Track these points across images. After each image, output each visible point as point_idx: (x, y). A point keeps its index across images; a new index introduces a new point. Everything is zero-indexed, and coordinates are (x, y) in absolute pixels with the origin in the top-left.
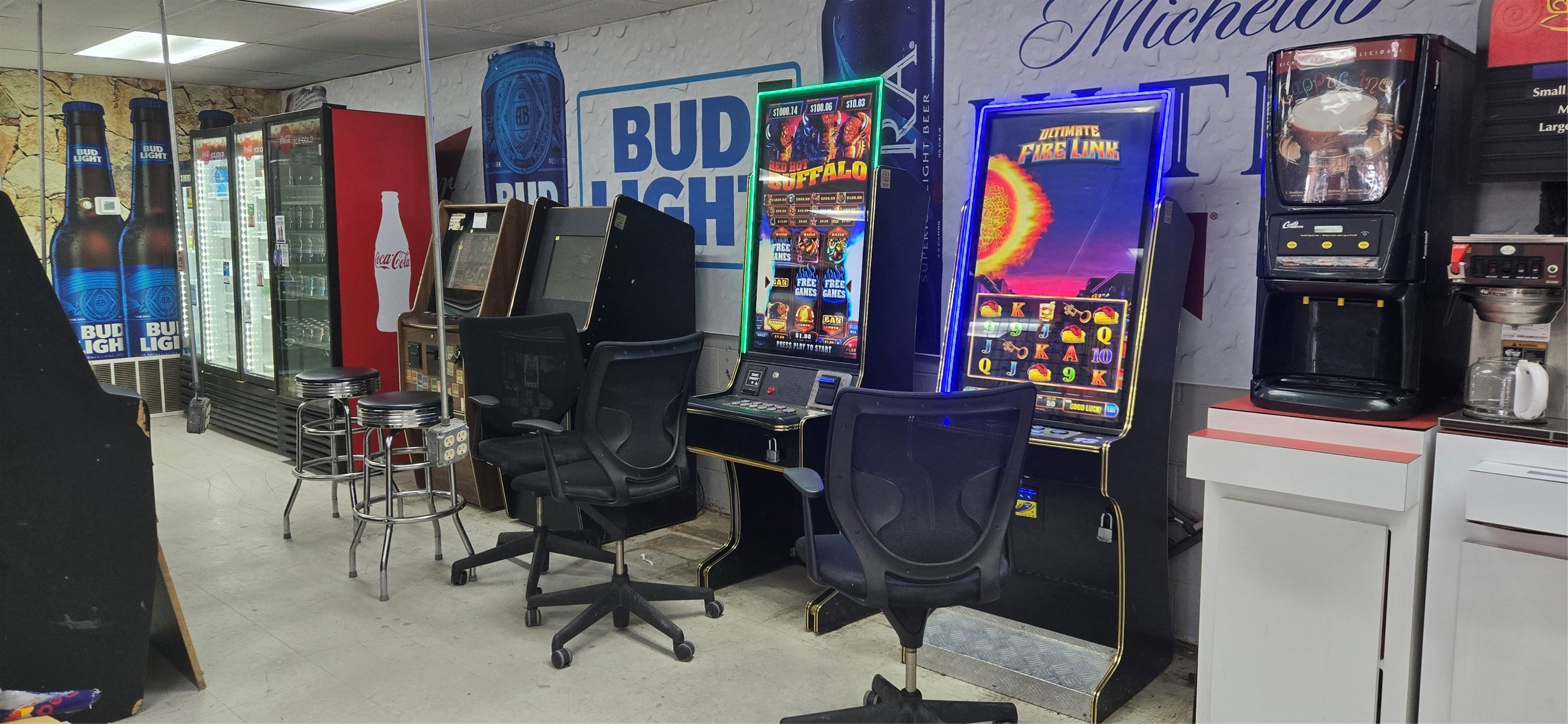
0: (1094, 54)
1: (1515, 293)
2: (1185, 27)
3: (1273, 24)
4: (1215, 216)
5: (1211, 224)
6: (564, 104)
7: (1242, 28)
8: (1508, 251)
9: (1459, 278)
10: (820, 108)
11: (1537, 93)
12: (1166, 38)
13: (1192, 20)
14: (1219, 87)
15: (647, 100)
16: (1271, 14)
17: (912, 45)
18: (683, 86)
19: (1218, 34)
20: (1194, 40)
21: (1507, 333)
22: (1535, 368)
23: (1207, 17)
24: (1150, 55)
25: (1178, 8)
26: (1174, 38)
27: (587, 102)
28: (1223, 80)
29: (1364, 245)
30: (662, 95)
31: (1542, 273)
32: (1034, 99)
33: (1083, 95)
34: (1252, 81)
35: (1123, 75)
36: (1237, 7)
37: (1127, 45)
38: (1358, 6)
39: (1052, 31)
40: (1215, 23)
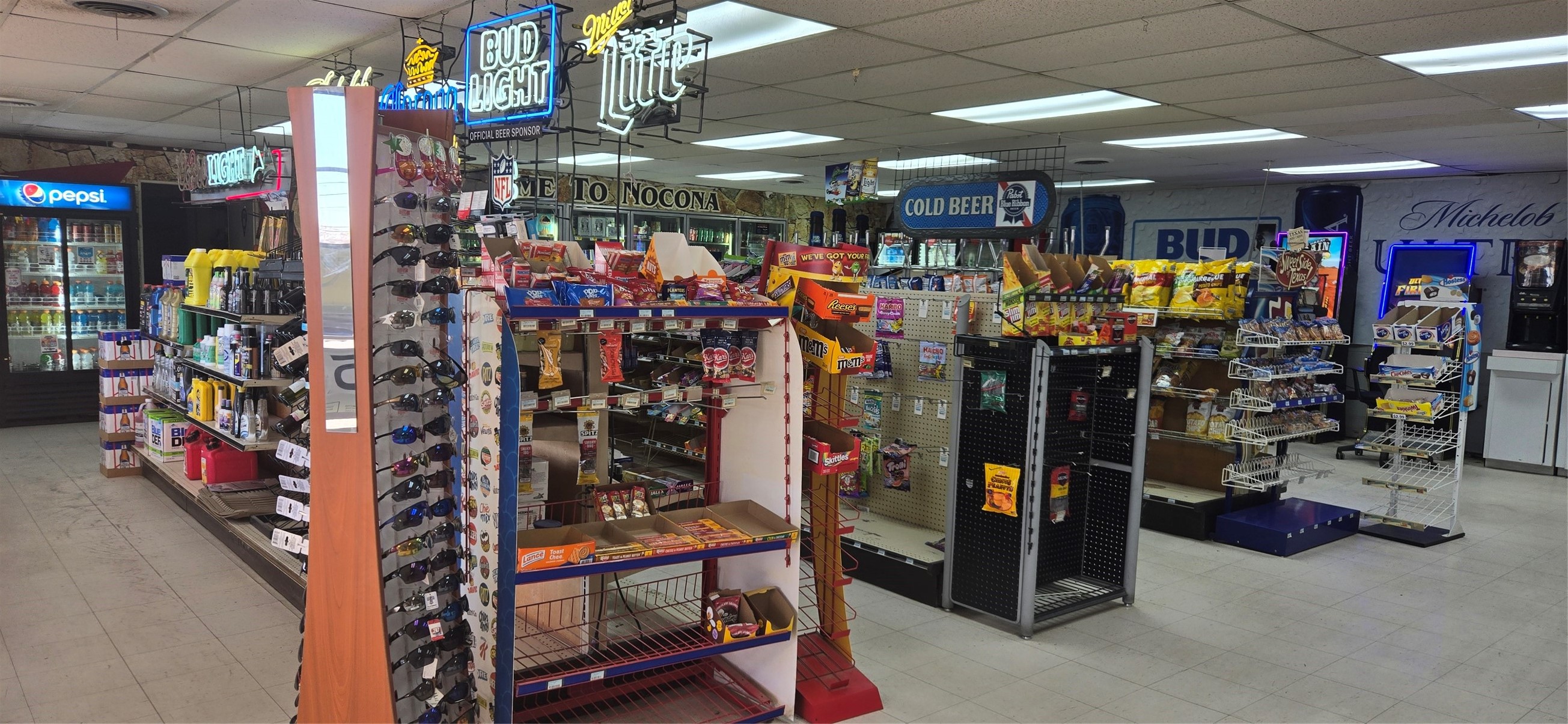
0: (1435, 227)
2: (1475, 221)
3: (1511, 223)
5: (1484, 293)
6: (1124, 225)
7: (1499, 223)
12: (1467, 224)
13: (1478, 219)
14: (1488, 244)
15: (1184, 227)
16: (1510, 220)
17: (1345, 215)
18: (1208, 222)
19: (1489, 224)
20: (1479, 225)
23: (1485, 218)
24: (1460, 229)
25: (1473, 213)
26: (1470, 224)
27: (1140, 226)
28: (1491, 241)
29: (1546, 300)
30: (1193, 225)
32: (1406, 242)
33: (1430, 242)
34: (1502, 243)
35: (1446, 236)
36: (1497, 216)
37: (1449, 226)
38: (1543, 220)
39: (1416, 216)
40: (1488, 220)
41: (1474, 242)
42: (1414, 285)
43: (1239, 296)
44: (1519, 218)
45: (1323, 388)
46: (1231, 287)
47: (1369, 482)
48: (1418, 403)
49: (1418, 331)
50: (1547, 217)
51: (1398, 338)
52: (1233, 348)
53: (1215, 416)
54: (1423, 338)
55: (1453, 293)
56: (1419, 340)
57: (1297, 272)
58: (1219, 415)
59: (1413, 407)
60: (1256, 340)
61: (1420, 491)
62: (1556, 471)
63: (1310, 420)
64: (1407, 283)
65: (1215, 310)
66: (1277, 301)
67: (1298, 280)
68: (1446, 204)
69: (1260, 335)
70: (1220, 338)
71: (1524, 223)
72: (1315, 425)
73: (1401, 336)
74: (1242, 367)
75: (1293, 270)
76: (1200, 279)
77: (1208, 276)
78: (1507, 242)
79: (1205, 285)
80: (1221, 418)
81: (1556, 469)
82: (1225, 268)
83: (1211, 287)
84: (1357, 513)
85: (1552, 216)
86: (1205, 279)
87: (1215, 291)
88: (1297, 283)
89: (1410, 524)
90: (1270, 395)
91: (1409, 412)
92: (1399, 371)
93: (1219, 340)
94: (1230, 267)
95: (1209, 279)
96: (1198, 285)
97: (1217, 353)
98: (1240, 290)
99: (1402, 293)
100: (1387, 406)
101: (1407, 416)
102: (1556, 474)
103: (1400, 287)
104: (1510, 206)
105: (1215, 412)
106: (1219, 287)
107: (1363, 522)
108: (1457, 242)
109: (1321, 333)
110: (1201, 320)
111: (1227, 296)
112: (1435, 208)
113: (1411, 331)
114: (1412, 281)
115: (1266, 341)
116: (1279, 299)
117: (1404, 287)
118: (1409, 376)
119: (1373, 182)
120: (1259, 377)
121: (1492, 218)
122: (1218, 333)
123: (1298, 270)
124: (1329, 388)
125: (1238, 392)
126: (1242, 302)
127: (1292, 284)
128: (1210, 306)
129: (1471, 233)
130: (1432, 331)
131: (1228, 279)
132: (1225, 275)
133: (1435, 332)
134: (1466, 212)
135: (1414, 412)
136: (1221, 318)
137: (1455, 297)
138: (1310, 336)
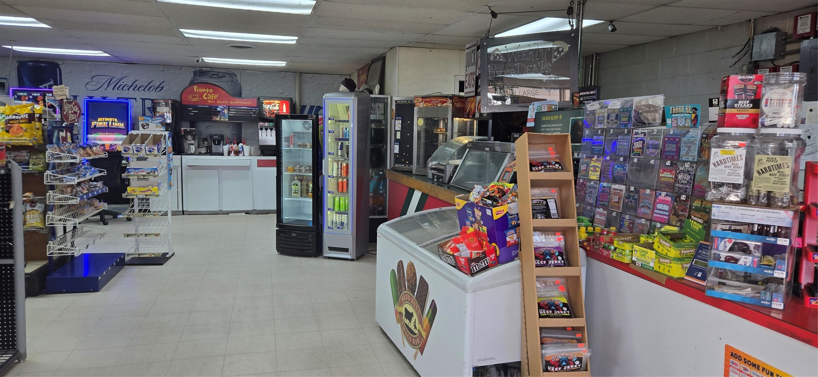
0: (106, 90)
1: (190, 136)
2: (126, 88)
3: (144, 90)
4: (136, 124)
7: (138, 90)
8: (188, 130)
9: (183, 134)
10: (35, 94)
11: (189, 109)
12: (122, 89)
13: (128, 86)
16: (143, 88)
17: (51, 80)
19: (133, 90)
20: (128, 90)
21: (189, 142)
22: (193, 146)
23: (131, 87)
24: (119, 92)
25: (125, 84)
26: (124, 89)
28: (135, 99)
29: (169, 129)
31: (193, 133)
32: (91, 97)
33: (104, 98)
34: (141, 99)
35: (113, 95)
36: (137, 86)
37: (113, 89)
38: (159, 89)
39: (94, 83)
40: (132, 88)
41: (127, 99)
42: (100, 121)
43: (38, 129)
44: (148, 87)
45: (96, 184)
46: (33, 122)
47: (128, 235)
48: (150, 187)
49: (147, 148)
50: (160, 88)
51: (135, 152)
52: (39, 164)
53: (30, 211)
54: (150, 151)
55: (157, 127)
56: (148, 153)
57: (71, 113)
58: (32, 210)
59: (148, 190)
60: (60, 158)
61: (157, 235)
62: (183, 213)
63: (91, 205)
64: (97, 120)
65: (26, 139)
66: (63, 132)
67: (73, 118)
68: (109, 77)
69: (62, 155)
70: (27, 158)
71: (150, 90)
72: (95, 207)
73: (137, 151)
74: (54, 176)
75: (70, 112)
76: (10, 117)
77: (16, 115)
78: (143, 100)
79: (15, 122)
80: (35, 212)
81: (183, 211)
82: (28, 110)
83: (19, 123)
84: (124, 254)
85: (163, 88)
86: (14, 117)
87: (23, 126)
88: (72, 120)
89: (153, 254)
90: (71, 192)
91: (146, 193)
92: (138, 170)
93: (26, 159)
94: (32, 110)
95: (17, 117)
96: (8, 122)
97: (28, 168)
98: (38, 124)
99: (95, 126)
100: (134, 191)
101: (146, 195)
102: (183, 214)
103: (93, 123)
104: (142, 81)
105: (29, 208)
106: (26, 123)
107: (127, 259)
108: (118, 98)
109: (92, 151)
110: (12, 146)
111: (32, 129)
112: (104, 79)
113: (143, 148)
114: (99, 119)
115: (67, 157)
116: (64, 131)
117: (95, 123)
118: (144, 173)
119: (67, 61)
120: (67, 182)
121: (134, 86)
122: (25, 154)
123: (72, 112)
124: (100, 184)
125: (51, 192)
126: (40, 133)
127: (70, 121)
128: (21, 136)
129: (125, 94)
130: (154, 147)
131: (31, 118)
132: (30, 115)
133: (156, 148)
134: (121, 83)
135: (149, 193)
136: (31, 144)
137: (158, 129)
138: (87, 153)
